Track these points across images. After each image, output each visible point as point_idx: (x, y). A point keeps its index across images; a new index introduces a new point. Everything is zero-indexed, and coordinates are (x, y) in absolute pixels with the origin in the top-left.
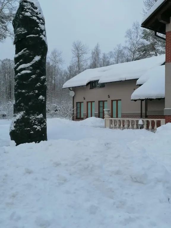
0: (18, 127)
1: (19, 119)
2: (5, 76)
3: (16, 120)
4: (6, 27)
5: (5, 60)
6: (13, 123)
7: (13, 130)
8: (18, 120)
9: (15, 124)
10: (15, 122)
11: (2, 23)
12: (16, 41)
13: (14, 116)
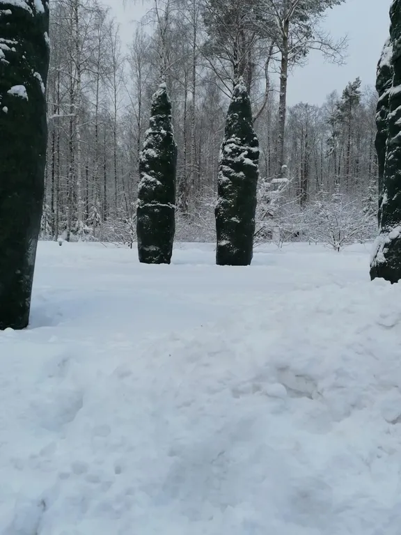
0: (394, 257)
1: (396, 239)
2: (296, 144)
3: (388, 241)
4: (308, 28)
5: (296, 107)
6: (382, 246)
7: (381, 263)
8: (394, 241)
9: (386, 250)
10: (386, 245)
11: (301, 20)
12: (398, 55)
13: (383, 231)
